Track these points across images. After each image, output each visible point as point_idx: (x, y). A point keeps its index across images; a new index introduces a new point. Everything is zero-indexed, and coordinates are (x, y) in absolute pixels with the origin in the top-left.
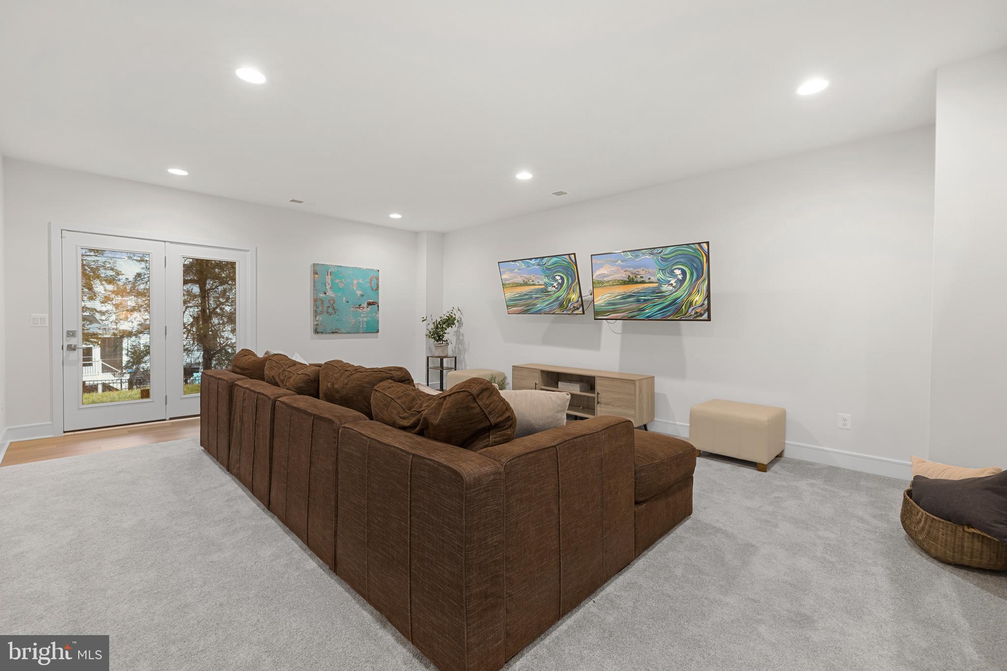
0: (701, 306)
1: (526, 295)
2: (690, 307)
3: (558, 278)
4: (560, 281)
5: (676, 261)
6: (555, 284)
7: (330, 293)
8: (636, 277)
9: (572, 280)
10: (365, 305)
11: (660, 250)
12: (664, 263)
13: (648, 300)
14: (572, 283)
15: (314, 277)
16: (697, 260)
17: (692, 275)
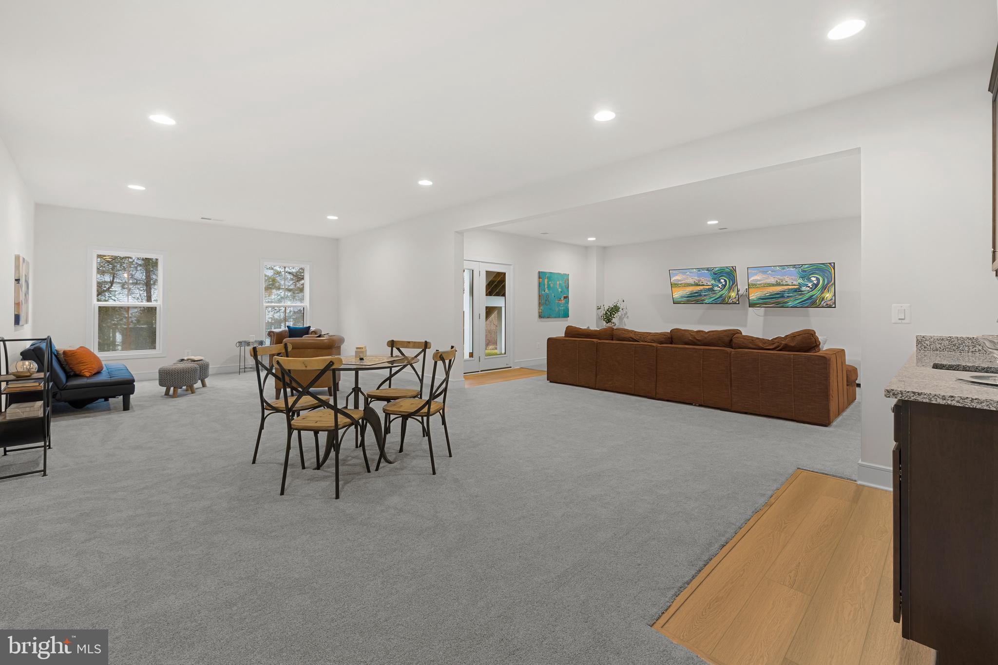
0: (830, 300)
1: (696, 293)
2: (822, 301)
3: (722, 281)
4: (724, 283)
5: (812, 272)
6: (720, 286)
7: (547, 291)
8: (782, 281)
9: (732, 282)
10: (562, 299)
11: (800, 266)
12: (804, 273)
13: (791, 296)
14: (733, 285)
15: (539, 281)
16: (827, 272)
17: (824, 280)
